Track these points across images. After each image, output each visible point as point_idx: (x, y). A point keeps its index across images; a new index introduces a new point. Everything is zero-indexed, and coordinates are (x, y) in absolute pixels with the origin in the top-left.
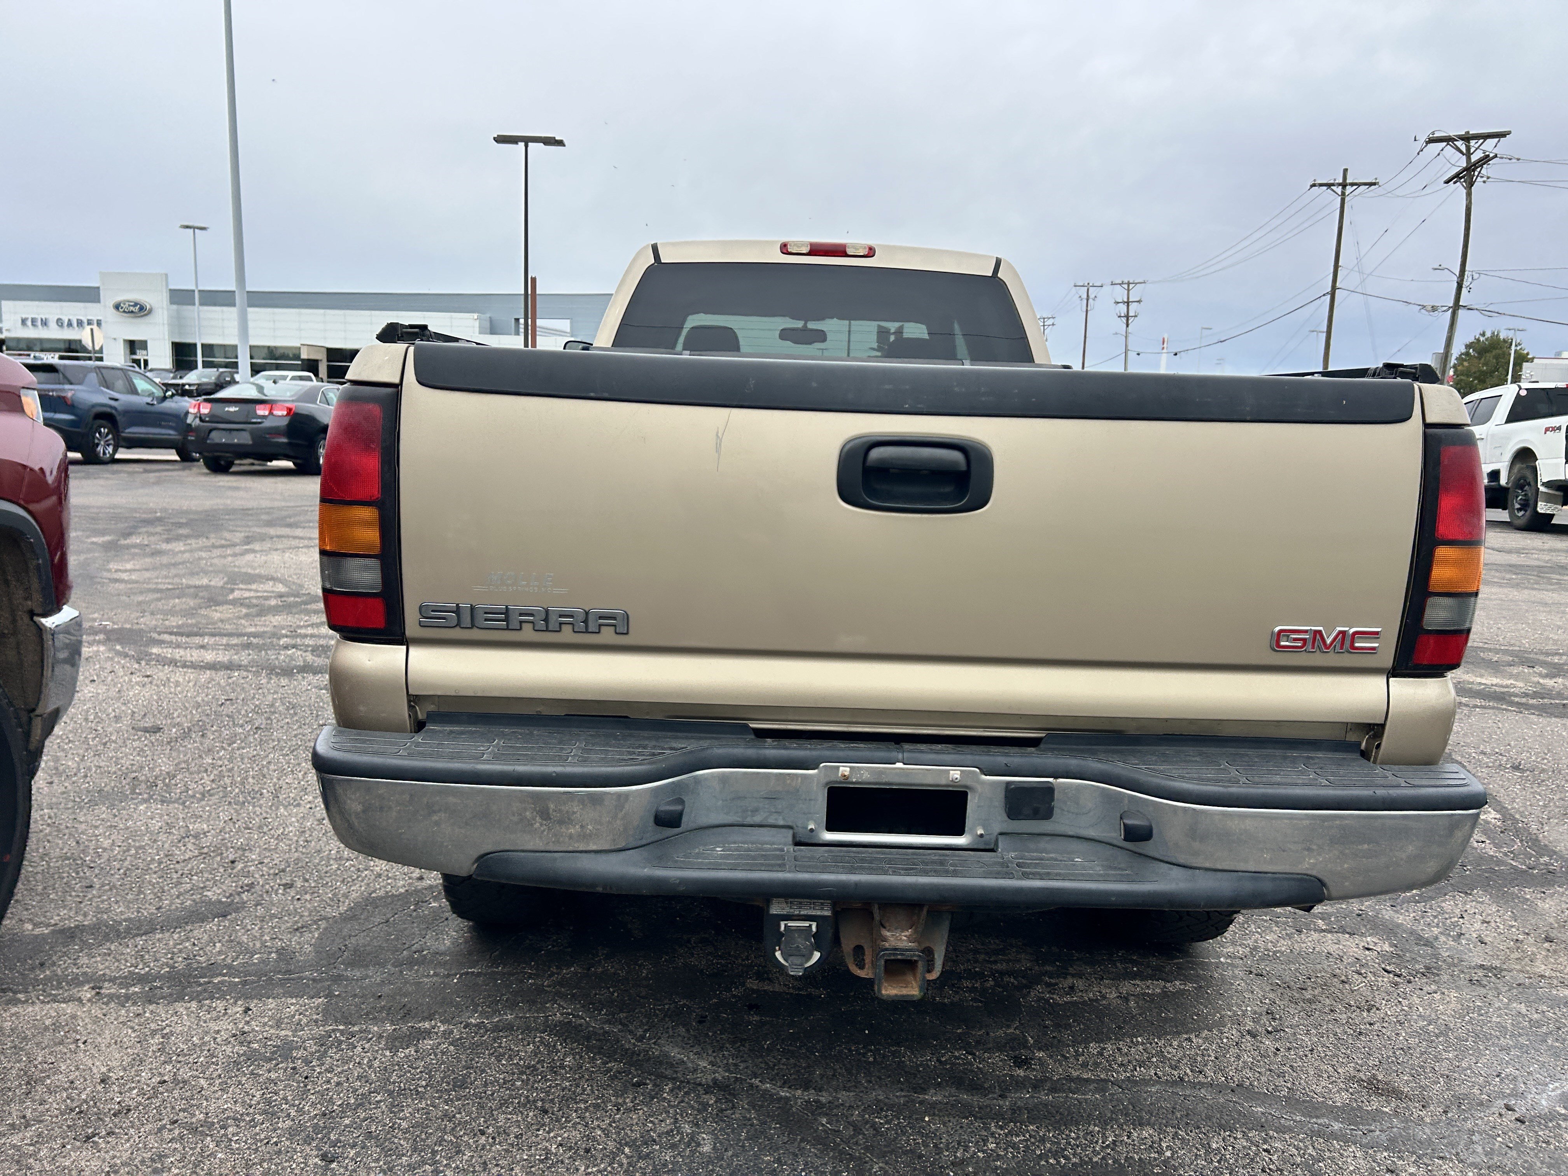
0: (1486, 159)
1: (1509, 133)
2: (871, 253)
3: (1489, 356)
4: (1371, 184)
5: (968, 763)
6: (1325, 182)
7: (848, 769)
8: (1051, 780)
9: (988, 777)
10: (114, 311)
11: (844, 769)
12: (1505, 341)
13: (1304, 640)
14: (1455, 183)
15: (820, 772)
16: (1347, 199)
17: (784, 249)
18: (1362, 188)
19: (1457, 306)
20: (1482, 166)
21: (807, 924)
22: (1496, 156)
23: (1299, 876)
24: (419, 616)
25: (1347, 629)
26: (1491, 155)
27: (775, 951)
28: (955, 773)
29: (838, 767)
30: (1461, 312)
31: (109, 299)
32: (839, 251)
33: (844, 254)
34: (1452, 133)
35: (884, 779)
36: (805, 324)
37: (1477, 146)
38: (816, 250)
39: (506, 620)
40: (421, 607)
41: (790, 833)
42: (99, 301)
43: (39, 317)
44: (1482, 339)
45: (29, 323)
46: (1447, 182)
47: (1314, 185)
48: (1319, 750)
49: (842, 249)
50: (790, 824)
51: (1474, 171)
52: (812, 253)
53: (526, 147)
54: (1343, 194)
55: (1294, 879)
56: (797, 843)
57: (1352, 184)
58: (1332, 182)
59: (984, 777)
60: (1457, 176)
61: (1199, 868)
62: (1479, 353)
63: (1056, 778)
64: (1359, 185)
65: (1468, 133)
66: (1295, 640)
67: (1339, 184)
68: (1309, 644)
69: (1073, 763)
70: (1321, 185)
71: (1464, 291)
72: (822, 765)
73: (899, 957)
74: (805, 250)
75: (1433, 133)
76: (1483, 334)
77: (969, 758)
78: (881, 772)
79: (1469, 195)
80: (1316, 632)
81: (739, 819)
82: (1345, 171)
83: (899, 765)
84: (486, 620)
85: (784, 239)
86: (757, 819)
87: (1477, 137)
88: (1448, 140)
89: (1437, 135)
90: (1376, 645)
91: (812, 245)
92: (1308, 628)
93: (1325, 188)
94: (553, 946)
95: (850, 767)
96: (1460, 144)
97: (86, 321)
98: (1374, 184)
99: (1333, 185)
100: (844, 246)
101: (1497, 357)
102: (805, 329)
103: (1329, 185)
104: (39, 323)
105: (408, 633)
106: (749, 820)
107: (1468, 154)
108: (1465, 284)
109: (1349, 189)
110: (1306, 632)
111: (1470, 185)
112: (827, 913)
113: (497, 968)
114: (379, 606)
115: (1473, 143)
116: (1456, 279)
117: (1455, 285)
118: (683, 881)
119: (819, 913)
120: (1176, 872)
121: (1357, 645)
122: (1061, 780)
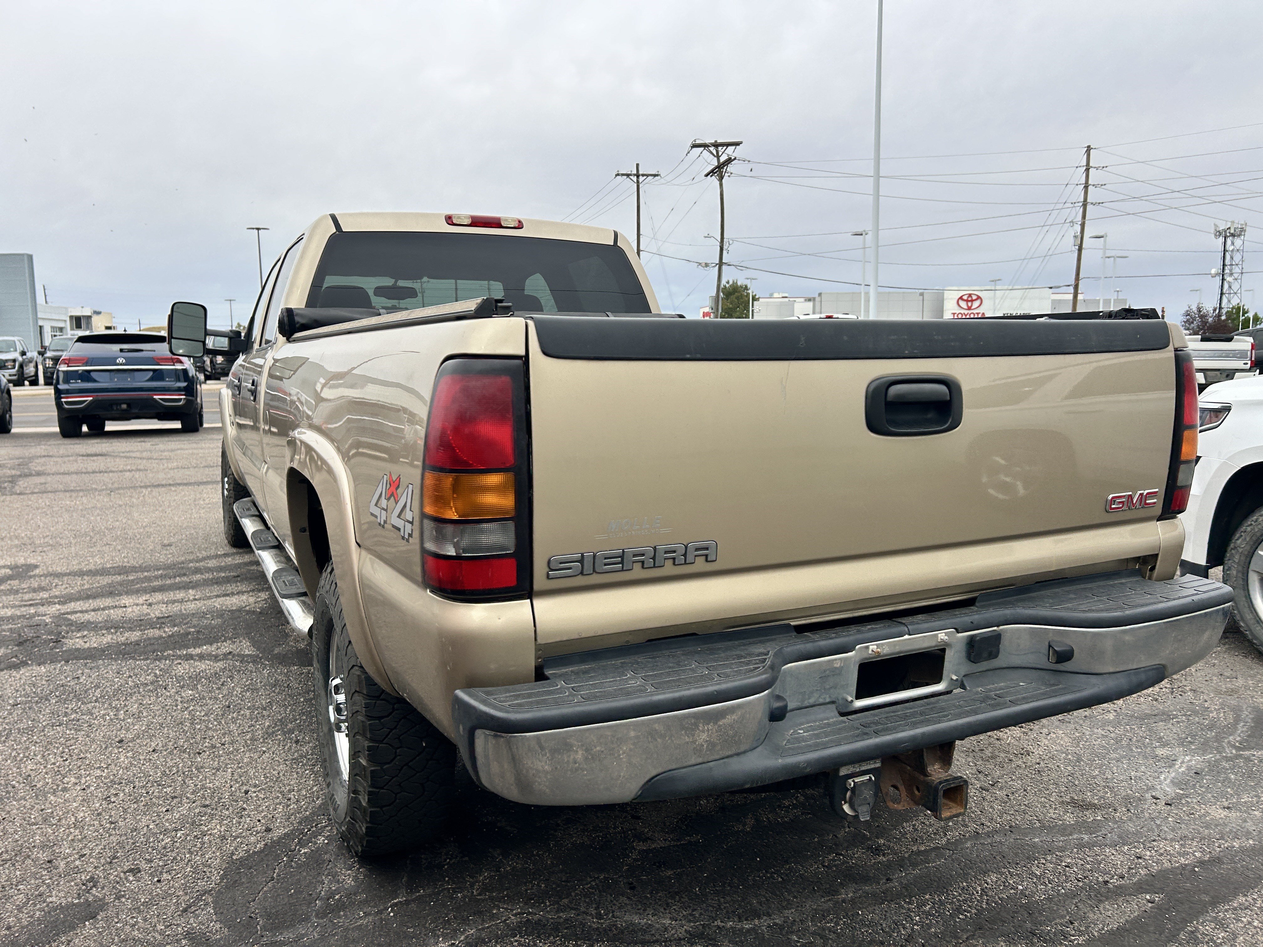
0: (729, 161)
1: (741, 143)
2: (520, 226)
3: (733, 297)
4: (655, 175)
5: (949, 626)
6: (624, 172)
7: (875, 647)
8: (995, 628)
9: (959, 635)
11: (873, 647)
12: (741, 287)
13: (1123, 502)
14: (711, 176)
15: (856, 653)
16: (641, 186)
17: (449, 220)
18: (650, 178)
19: (721, 264)
20: (727, 165)
21: (867, 777)
22: (735, 159)
24: (547, 569)
25: (1144, 491)
26: (733, 158)
27: (842, 805)
28: (941, 636)
30: (724, 267)
32: (496, 223)
33: (499, 226)
34: (708, 141)
35: (897, 649)
36: (396, 282)
37: (723, 150)
38: (476, 222)
39: (622, 563)
40: (549, 562)
41: (833, 707)
44: (727, 286)
46: (707, 175)
47: (617, 175)
48: (1121, 577)
50: (837, 699)
51: (723, 168)
52: (471, 224)
54: (638, 182)
55: (1153, 669)
56: (842, 714)
57: (643, 175)
58: (629, 173)
59: (957, 635)
60: (712, 172)
61: (1105, 674)
62: (727, 296)
63: (998, 626)
64: (648, 175)
65: (716, 141)
66: (1119, 503)
67: (634, 175)
68: (1125, 505)
69: (1008, 612)
70: (623, 175)
71: (725, 252)
72: (857, 647)
73: (952, 786)
74: (468, 221)
75: (695, 141)
76: (728, 282)
77: (948, 622)
78: (897, 644)
79: (721, 185)
80: (1130, 496)
81: (799, 704)
82: (638, 165)
83: (906, 637)
84: (605, 565)
85: (450, 214)
86: (812, 701)
87: (722, 145)
88: (705, 146)
89: (698, 142)
90: (1155, 500)
91: (473, 217)
92: (1127, 494)
93: (625, 177)
94: (450, 859)
95: (876, 645)
96: (712, 149)
98: (657, 175)
99: (630, 175)
100: (499, 220)
101: (737, 298)
102: (394, 287)
103: (628, 175)
105: (537, 586)
106: (806, 703)
107: (718, 157)
108: (725, 247)
109: (641, 179)
110: (1124, 496)
111: (721, 178)
112: (878, 765)
113: (419, 892)
114: (512, 564)
115: (720, 148)
116: (719, 244)
117: (719, 248)
118: (809, 763)
119: (873, 766)
120: (1093, 680)
121: (1148, 502)
122: (1001, 627)
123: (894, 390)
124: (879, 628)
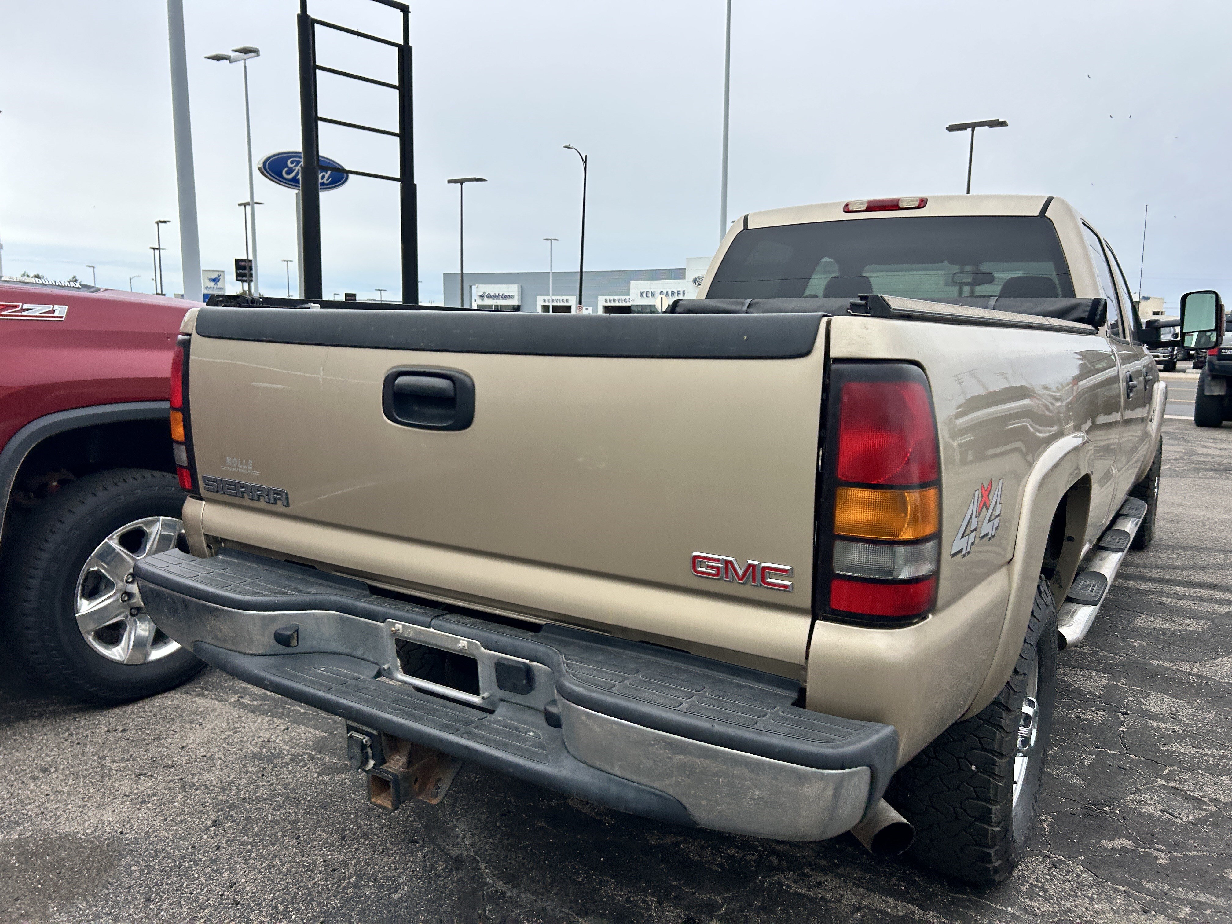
2: (923, 203)
5: (471, 635)
8: (527, 661)
9: (486, 651)
10: (693, 284)
11: (399, 625)
13: (718, 568)
15: (387, 626)
17: (847, 209)
23: (661, 793)
25: (757, 563)
28: (463, 643)
29: (396, 623)
31: (690, 276)
32: (894, 205)
33: (896, 208)
35: (423, 638)
38: (872, 207)
41: (377, 668)
42: (684, 278)
43: (650, 291)
45: (644, 295)
49: (896, 204)
50: (376, 661)
52: (868, 209)
53: (973, 131)
55: (654, 794)
56: (376, 677)
59: (483, 649)
61: (584, 763)
63: (531, 661)
66: (709, 566)
68: (723, 571)
69: (541, 650)
72: (387, 620)
73: (379, 775)
74: (864, 207)
77: (474, 631)
78: (420, 632)
80: (727, 562)
81: (349, 651)
83: (432, 630)
85: (847, 200)
86: (359, 653)
90: (789, 583)
91: (870, 202)
92: (720, 557)
95: (403, 625)
97: (676, 292)
100: (898, 200)
104: (650, 295)
110: (718, 560)
119: (371, 731)
120: (568, 761)
121: (768, 580)
122: (534, 663)
123: (401, 380)
124: (417, 613)
